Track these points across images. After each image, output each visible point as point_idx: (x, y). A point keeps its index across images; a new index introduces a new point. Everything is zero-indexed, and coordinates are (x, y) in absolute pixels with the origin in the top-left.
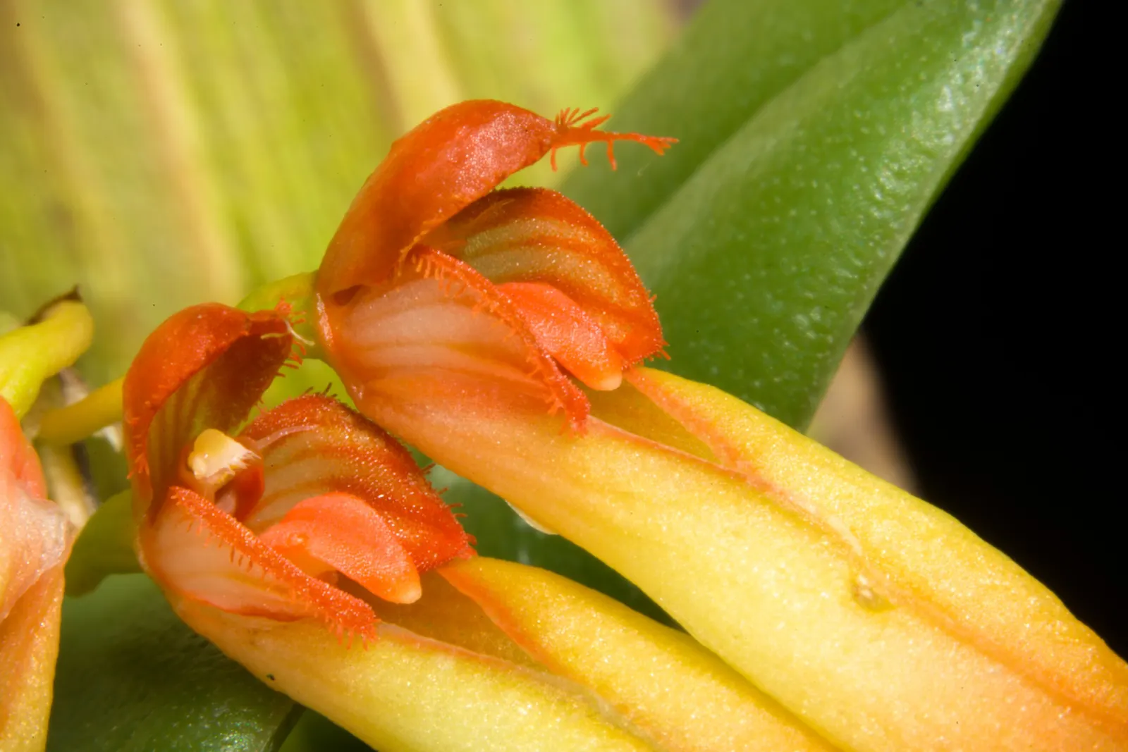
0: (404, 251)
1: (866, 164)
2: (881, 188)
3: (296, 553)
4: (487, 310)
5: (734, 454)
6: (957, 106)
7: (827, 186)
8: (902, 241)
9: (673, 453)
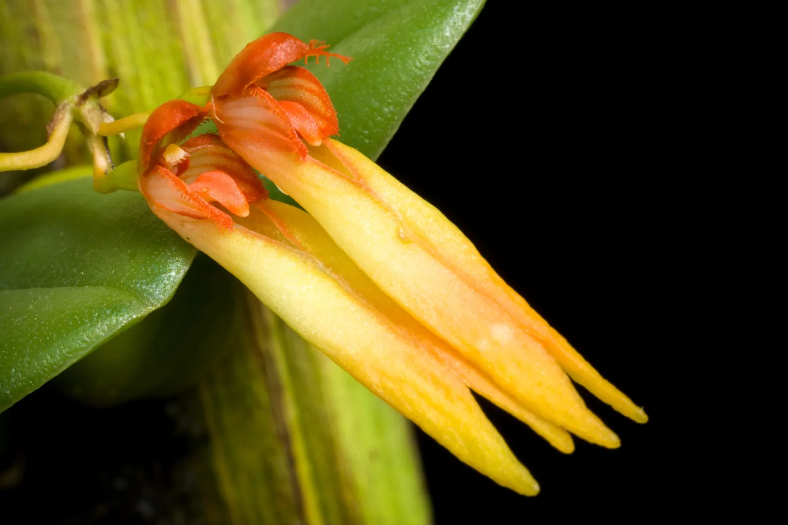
0: (246, 86)
1: (415, 53)
2: (421, 63)
3: (204, 195)
4: (275, 112)
5: (359, 177)
6: (451, 34)
7: (399, 61)
8: (427, 83)
9: (336, 173)
